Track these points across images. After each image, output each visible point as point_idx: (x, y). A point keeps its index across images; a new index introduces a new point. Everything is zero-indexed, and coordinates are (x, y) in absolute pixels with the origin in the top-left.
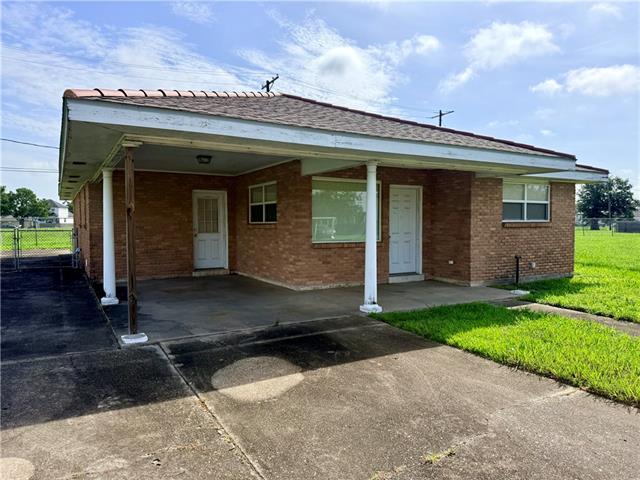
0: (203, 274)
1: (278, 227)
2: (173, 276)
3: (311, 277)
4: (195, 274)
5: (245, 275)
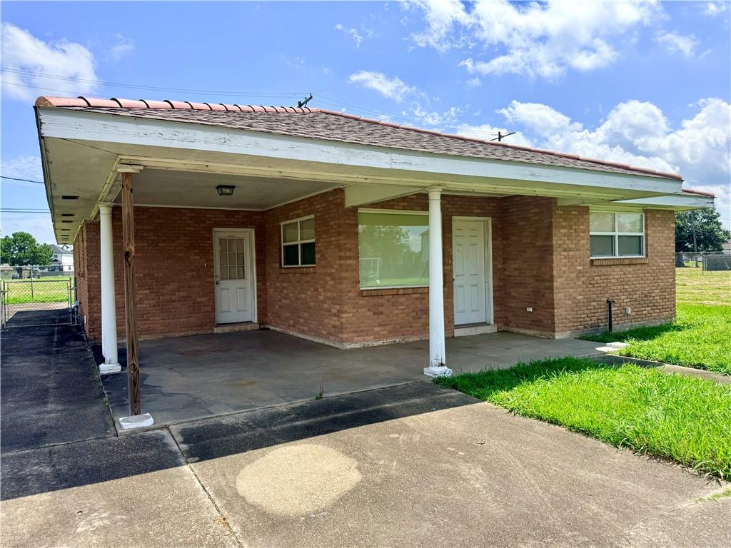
0: (227, 329)
1: (318, 271)
2: (190, 333)
3: (359, 332)
4: (217, 330)
5: (278, 329)
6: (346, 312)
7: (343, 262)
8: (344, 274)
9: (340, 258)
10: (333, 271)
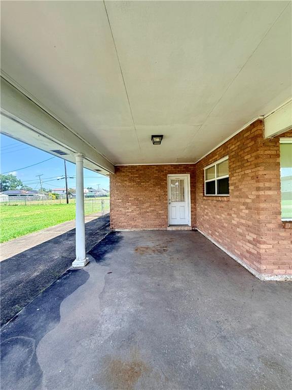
0: (174, 228)
1: (231, 200)
2: (155, 229)
4: (169, 229)
6: (265, 243)
7: (261, 193)
8: (262, 205)
9: (258, 189)
10: (248, 201)
